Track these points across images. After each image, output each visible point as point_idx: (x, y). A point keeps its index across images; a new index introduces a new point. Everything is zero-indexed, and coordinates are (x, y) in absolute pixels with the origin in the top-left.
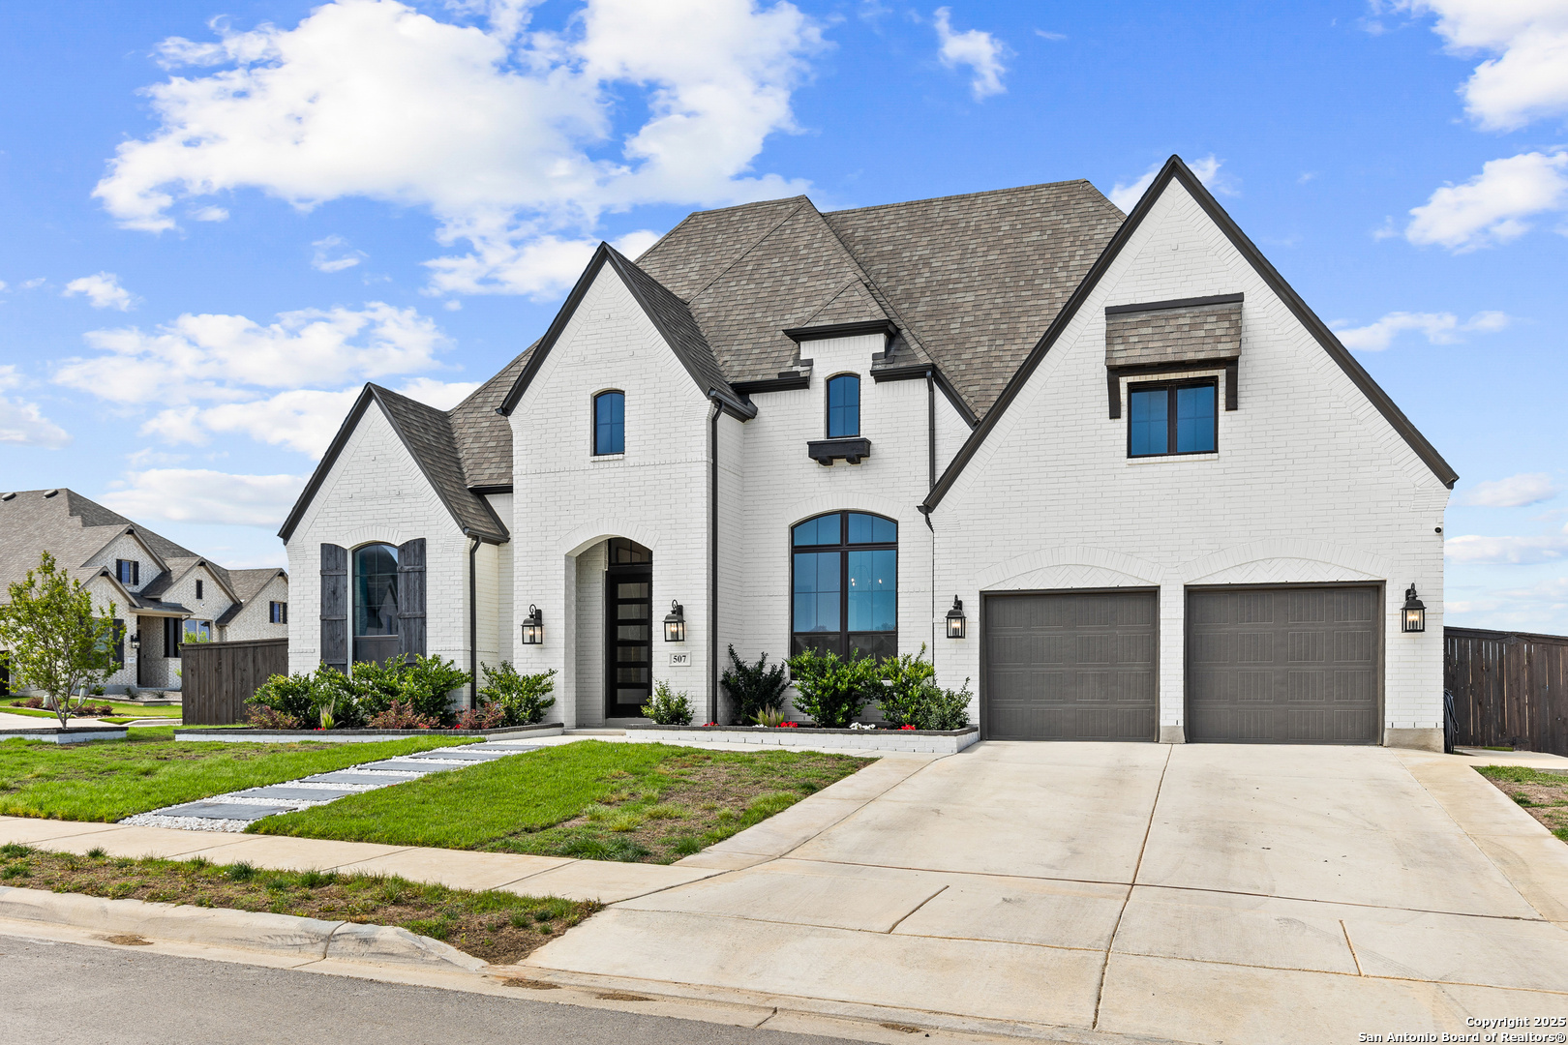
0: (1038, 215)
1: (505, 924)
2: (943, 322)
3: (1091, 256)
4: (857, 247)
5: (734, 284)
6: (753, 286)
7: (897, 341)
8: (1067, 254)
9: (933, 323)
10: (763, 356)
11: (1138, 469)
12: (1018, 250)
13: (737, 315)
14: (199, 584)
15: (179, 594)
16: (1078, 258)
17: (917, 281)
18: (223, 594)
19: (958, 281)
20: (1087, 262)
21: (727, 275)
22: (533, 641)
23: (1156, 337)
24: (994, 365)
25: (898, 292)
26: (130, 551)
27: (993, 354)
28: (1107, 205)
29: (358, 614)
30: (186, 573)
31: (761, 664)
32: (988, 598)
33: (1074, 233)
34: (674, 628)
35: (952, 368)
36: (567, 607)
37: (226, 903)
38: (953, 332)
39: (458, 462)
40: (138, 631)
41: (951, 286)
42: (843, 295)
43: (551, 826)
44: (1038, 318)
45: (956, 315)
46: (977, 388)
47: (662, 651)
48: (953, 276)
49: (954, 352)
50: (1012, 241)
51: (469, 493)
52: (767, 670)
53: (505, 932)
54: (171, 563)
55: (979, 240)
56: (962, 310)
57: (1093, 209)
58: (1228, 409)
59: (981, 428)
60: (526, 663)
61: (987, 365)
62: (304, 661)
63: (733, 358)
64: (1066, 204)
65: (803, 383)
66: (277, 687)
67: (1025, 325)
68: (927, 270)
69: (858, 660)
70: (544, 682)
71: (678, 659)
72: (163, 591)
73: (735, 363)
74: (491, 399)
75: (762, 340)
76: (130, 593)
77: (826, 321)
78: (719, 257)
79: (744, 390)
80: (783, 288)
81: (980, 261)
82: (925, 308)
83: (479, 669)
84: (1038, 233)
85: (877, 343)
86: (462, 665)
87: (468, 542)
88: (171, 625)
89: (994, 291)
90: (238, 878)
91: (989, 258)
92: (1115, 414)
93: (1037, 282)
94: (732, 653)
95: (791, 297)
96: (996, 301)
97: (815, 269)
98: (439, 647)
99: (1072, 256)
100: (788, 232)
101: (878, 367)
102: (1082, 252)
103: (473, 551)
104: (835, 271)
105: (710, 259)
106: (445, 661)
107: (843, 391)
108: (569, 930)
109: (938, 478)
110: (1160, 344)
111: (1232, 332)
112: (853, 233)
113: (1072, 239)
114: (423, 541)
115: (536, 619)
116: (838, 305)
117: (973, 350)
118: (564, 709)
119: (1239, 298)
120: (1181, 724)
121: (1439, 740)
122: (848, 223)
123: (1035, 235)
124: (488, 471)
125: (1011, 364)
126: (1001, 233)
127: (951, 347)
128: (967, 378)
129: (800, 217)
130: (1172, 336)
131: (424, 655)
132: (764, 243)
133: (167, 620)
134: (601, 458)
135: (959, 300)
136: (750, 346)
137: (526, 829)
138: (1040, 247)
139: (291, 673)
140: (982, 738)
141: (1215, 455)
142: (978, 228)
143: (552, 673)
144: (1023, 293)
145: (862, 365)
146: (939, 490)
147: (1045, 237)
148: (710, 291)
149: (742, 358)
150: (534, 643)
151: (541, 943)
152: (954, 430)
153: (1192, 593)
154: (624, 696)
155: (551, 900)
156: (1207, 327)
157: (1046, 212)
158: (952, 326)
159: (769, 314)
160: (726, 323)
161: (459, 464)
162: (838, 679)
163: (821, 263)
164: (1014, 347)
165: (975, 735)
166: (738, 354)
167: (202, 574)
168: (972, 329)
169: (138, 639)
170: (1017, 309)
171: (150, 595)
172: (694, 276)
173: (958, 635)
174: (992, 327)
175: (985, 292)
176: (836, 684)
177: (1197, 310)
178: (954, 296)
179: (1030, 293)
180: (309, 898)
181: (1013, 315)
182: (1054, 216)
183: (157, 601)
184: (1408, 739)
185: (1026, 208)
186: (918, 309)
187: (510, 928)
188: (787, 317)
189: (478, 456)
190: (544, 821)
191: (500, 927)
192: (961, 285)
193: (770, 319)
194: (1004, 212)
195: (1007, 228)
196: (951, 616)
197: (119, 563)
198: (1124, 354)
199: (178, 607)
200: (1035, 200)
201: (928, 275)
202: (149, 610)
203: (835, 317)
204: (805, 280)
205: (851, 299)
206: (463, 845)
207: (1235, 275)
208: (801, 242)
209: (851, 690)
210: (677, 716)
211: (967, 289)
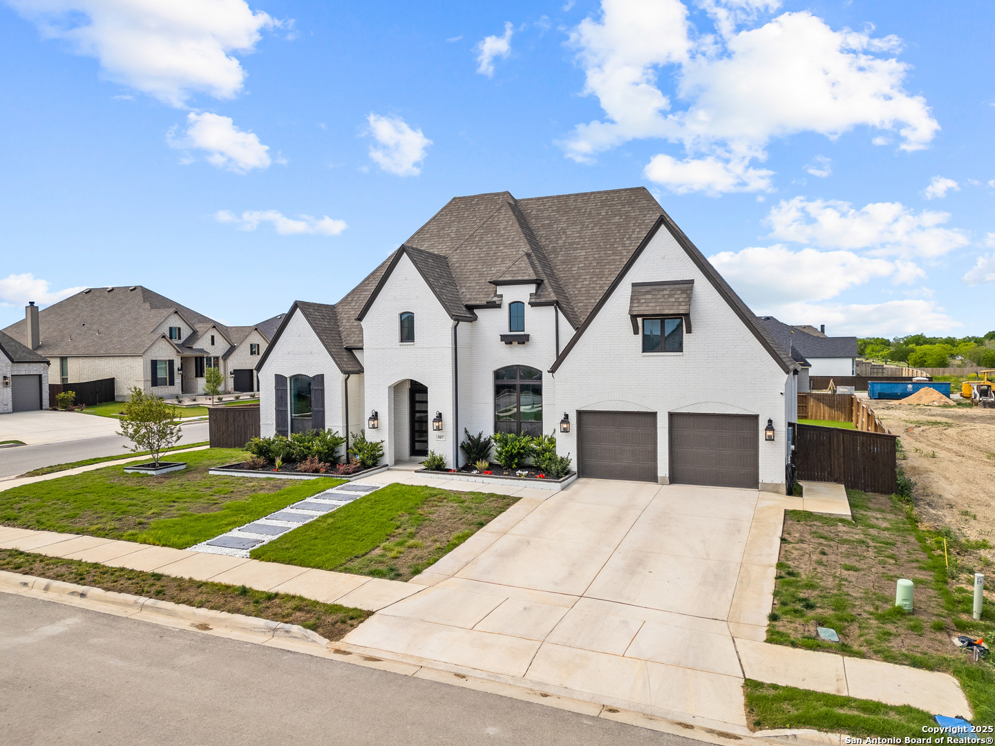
0: (620, 207)
1: (337, 622)
2: (569, 266)
3: (643, 232)
4: (532, 221)
5: (469, 248)
6: (478, 250)
7: (542, 286)
8: (631, 230)
9: (564, 267)
10: (481, 290)
11: (646, 358)
12: (608, 227)
13: (470, 266)
14: (213, 337)
15: (203, 344)
16: (636, 233)
17: (559, 242)
18: (225, 341)
19: (578, 243)
20: (640, 236)
21: (466, 243)
22: (374, 427)
23: (653, 300)
24: (591, 292)
25: (550, 248)
26: (175, 322)
27: (591, 286)
28: (653, 202)
29: (293, 407)
30: (206, 332)
31: (480, 437)
32: (580, 413)
33: (635, 218)
34: (437, 424)
35: (572, 293)
36: (389, 410)
37: (238, 611)
38: (574, 272)
39: (339, 333)
40: (182, 364)
41: (575, 246)
42: (517, 263)
43: (367, 553)
44: (613, 267)
45: (576, 263)
46: (582, 304)
47: (432, 435)
48: (576, 240)
49: (573, 284)
50: (606, 221)
51: (344, 350)
52: (482, 440)
53: (337, 626)
54: (198, 327)
55: (590, 220)
56: (578, 260)
57: (645, 205)
58: (687, 333)
59: (580, 329)
60: (371, 437)
61: (588, 292)
62: (268, 430)
63: (467, 290)
64: (634, 201)
65: (499, 306)
66: (256, 444)
67: (607, 270)
68: (564, 236)
69: (524, 436)
70: (379, 446)
71: (440, 437)
72: (193, 344)
73: (467, 294)
74: (355, 299)
75: (480, 281)
76: (176, 344)
77: (509, 278)
78: (465, 225)
79: (470, 308)
80: (492, 252)
81: (589, 232)
82: (561, 258)
83: (350, 435)
84: (618, 218)
85: (532, 288)
86: (342, 434)
87: (344, 376)
88: (199, 360)
89: (594, 250)
90: (242, 595)
91: (594, 231)
92: (636, 332)
93: (615, 246)
94: (466, 432)
95: (495, 257)
96: (595, 256)
97: (507, 243)
98: (331, 425)
99: (633, 232)
100: (496, 219)
101: (532, 300)
102: (638, 230)
103: (346, 380)
104: (516, 244)
105: (461, 225)
106: (334, 431)
107: (516, 311)
108: (360, 625)
109: (560, 353)
110: (654, 304)
111: (687, 300)
112: (531, 212)
113: (634, 222)
114: (322, 376)
115: (375, 416)
116: (514, 269)
117: (582, 283)
118: (388, 459)
119: (692, 282)
120: (667, 476)
121: (784, 489)
122: (529, 206)
123: (617, 219)
124: (353, 339)
125: (599, 292)
126: (601, 217)
127: (572, 280)
128: (578, 298)
129: (503, 211)
130: (660, 300)
131: (324, 428)
132: (485, 225)
133: (196, 358)
134: (404, 343)
135: (578, 254)
136: (475, 284)
137: (356, 557)
138: (618, 225)
139: (262, 437)
140: (578, 477)
141: (681, 353)
142: (590, 213)
143: (382, 442)
144: (608, 252)
145: (525, 299)
146: (560, 358)
147: (622, 220)
148: (458, 251)
149: (471, 290)
150: (374, 428)
151: (349, 631)
152: (568, 332)
153: (671, 415)
154: (418, 446)
155: (355, 609)
156: (676, 296)
157: (624, 205)
158: (574, 269)
159: (485, 266)
160: (465, 270)
161: (340, 334)
162: (513, 448)
163: (510, 239)
164: (601, 282)
165: (575, 477)
166: (469, 288)
167: (214, 332)
168: (583, 271)
169: (181, 369)
170: (605, 261)
171: (188, 344)
172: (453, 235)
173: (566, 431)
174: (592, 271)
175: (590, 250)
176: (512, 450)
177: (673, 287)
178: (576, 252)
179: (611, 252)
180: (268, 608)
181: (602, 264)
182: (627, 208)
183: (191, 348)
184: (769, 488)
185: (614, 202)
186: (559, 258)
187: (339, 623)
188: (493, 269)
189: (349, 330)
190: (363, 552)
191: (336, 623)
192: (579, 246)
193: (484, 270)
194: (603, 205)
195: (604, 214)
196: (562, 422)
197: (171, 329)
198: (637, 309)
199: (202, 350)
200: (619, 198)
201: (564, 239)
202: (188, 353)
203: (513, 275)
204: (502, 248)
205: (521, 266)
206: (329, 568)
207: (689, 270)
208: (502, 226)
209: (519, 452)
210: (438, 467)
211: (582, 248)
